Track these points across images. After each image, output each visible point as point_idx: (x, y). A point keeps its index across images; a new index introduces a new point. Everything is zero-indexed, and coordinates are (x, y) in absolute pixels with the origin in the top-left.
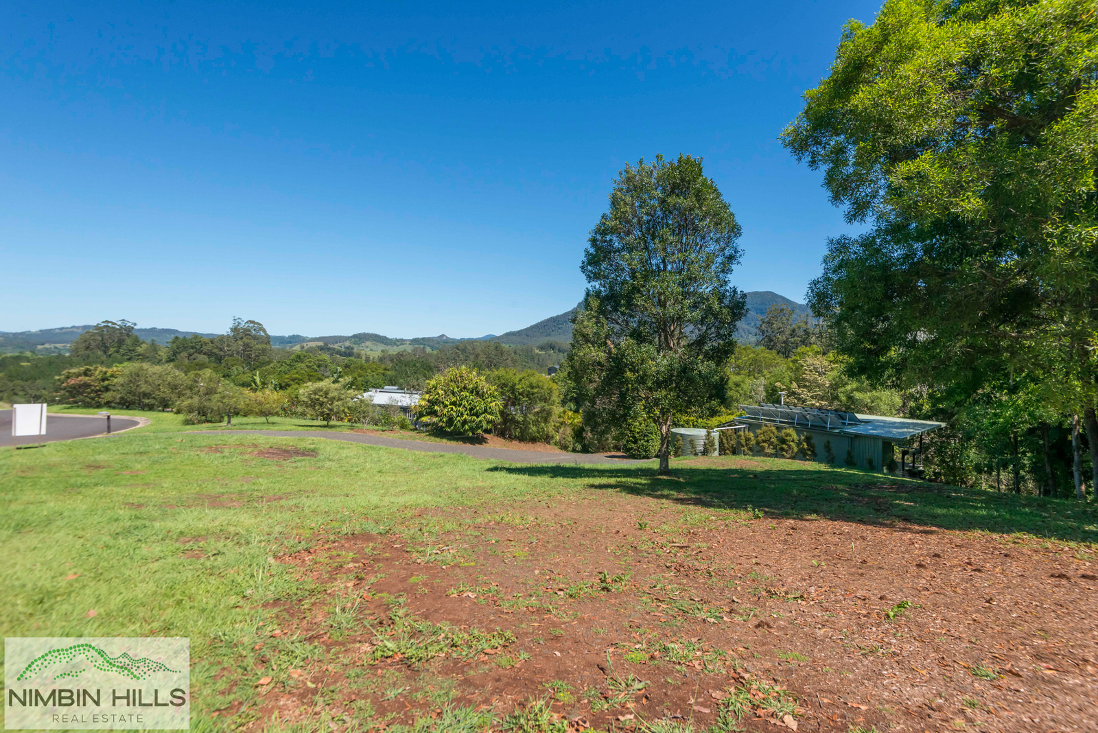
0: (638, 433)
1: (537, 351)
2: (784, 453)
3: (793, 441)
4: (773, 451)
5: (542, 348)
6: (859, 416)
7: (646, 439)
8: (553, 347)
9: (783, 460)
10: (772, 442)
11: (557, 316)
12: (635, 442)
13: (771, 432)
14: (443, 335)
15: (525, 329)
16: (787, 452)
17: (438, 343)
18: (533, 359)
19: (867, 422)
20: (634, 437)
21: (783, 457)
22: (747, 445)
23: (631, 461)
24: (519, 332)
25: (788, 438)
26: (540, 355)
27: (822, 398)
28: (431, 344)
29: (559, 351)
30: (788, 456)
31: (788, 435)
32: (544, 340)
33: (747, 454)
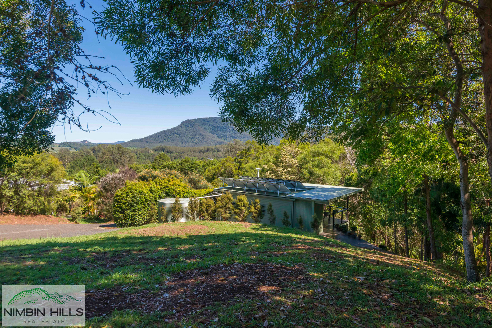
0: (124, 204)
1: (152, 152)
2: (236, 217)
3: (244, 206)
4: (228, 215)
5: (156, 150)
6: (304, 184)
7: (132, 208)
8: (163, 150)
9: (237, 223)
10: (229, 208)
11: (167, 130)
12: (122, 212)
13: (228, 199)
14: (85, 141)
15: (145, 138)
16: (239, 215)
17: (81, 146)
18: (149, 157)
19: (310, 189)
20: (121, 208)
21: (236, 220)
22: (207, 211)
23: (119, 229)
24: (141, 139)
25: (240, 203)
26: (154, 155)
27: (293, 174)
28: (76, 146)
29: (168, 152)
30: (240, 219)
31: (240, 200)
32: (157, 145)
33: (207, 219)
